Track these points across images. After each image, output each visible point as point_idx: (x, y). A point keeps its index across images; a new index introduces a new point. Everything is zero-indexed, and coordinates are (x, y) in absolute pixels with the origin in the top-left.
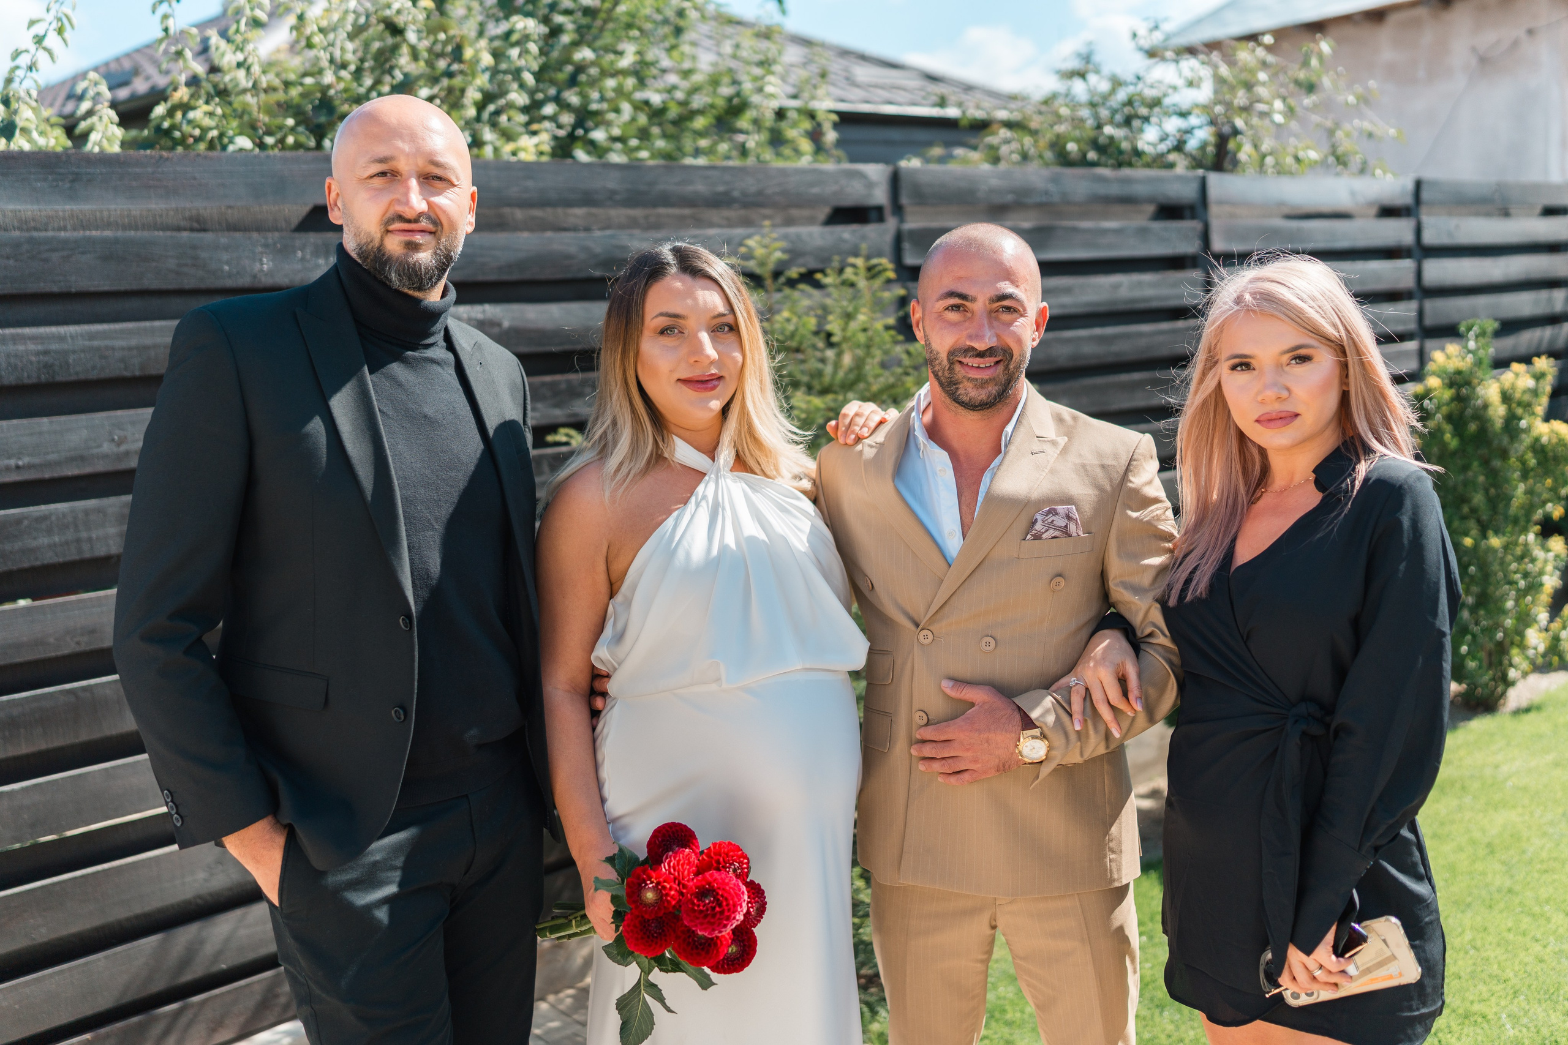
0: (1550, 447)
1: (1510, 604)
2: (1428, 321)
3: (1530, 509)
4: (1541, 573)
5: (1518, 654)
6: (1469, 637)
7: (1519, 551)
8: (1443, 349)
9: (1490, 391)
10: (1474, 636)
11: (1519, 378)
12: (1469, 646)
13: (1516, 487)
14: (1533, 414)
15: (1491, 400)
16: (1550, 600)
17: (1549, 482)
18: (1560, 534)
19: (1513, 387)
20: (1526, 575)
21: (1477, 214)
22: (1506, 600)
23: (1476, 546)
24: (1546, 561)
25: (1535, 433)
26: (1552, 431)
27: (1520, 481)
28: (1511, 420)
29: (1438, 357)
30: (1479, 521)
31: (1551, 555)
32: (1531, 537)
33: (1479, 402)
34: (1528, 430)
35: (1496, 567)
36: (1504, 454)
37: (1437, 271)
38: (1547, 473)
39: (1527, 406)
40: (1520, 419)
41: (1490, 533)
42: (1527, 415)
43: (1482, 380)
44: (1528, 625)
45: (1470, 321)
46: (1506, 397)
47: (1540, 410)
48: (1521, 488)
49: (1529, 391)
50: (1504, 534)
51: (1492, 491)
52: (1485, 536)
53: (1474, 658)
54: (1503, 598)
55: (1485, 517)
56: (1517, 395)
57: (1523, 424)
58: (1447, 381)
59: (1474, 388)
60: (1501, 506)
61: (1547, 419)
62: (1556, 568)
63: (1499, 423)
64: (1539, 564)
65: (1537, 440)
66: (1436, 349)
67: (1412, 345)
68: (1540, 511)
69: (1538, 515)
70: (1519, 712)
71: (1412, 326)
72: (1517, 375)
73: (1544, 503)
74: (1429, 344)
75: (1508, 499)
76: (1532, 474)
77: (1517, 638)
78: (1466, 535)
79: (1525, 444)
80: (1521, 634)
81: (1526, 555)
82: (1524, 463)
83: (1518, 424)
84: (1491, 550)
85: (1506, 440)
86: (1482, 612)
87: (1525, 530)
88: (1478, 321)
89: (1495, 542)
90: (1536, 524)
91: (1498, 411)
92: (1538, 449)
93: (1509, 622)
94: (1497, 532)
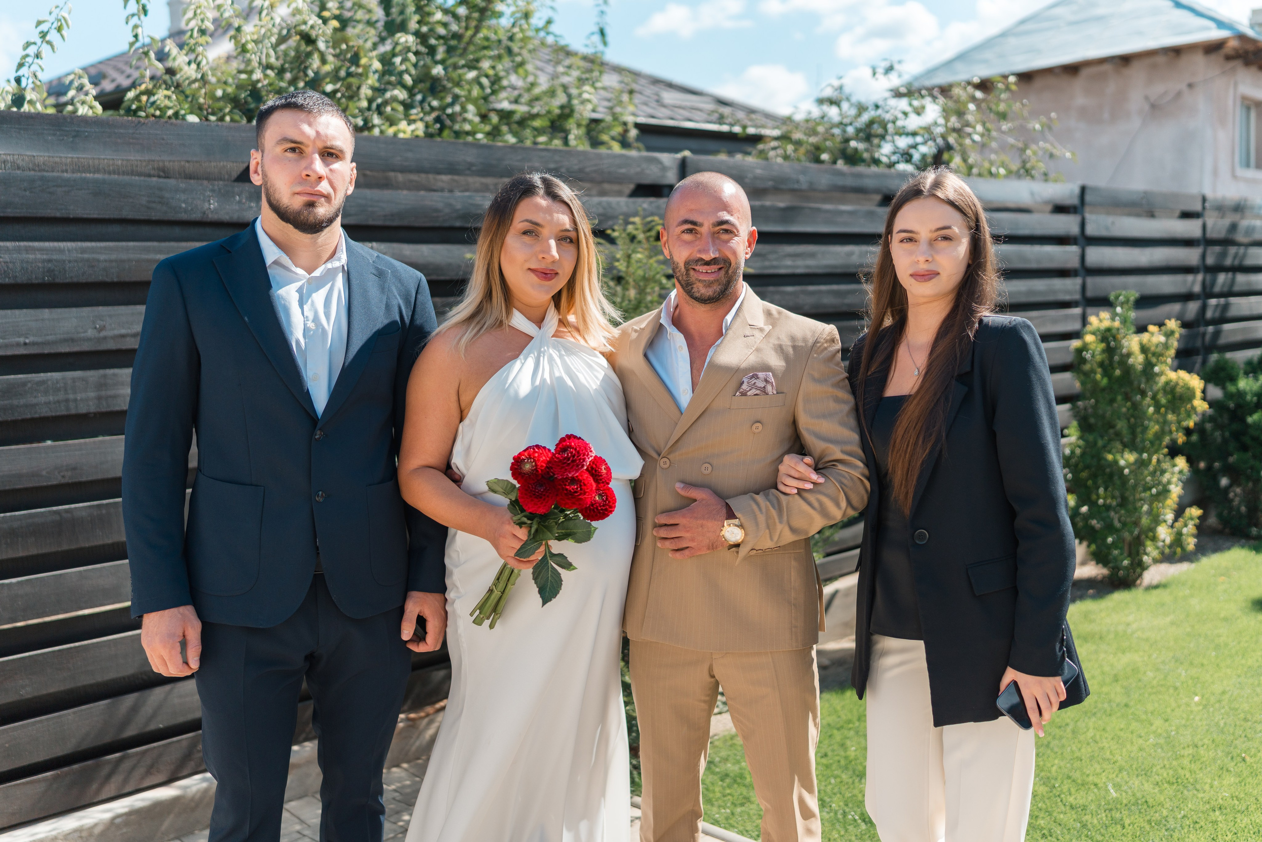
0: (1177, 389)
1: (1145, 507)
2: (1090, 293)
3: (1161, 436)
4: (1169, 483)
5: (1151, 545)
6: (1113, 532)
8: (1097, 314)
9: (1132, 343)
10: (1117, 531)
11: (1155, 337)
12: (1114, 538)
14: (1164, 363)
15: (1133, 349)
16: (1176, 505)
17: (1175, 415)
18: (1183, 455)
19: (1150, 342)
20: (1157, 485)
21: (1128, 214)
22: (1142, 504)
23: (1116, 461)
24: (1172, 474)
25: (1166, 378)
26: (1179, 378)
28: (1148, 366)
29: (1093, 319)
31: (1176, 470)
32: (1162, 456)
33: (1124, 351)
34: (1160, 375)
36: (1142, 392)
37: (1097, 255)
38: (1174, 409)
39: (1158, 355)
40: (1154, 366)
42: (1159, 364)
43: (1126, 336)
44: (1159, 524)
45: (1118, 292)
46: (1144, 349)
47: (1169, 361)
49: (1160, 345)
50: (1139, 452)
51: (1133, 420)
52: (1122, 453)
53: (1117, 548)
54: (1140, 502)
55: (1126, 439)
56: (1153, 348)
57: (1157, 370)
58: (1099, 337)
59: (1120, 341)
60: (1139, 433)
61: (1174, 368)
62: (1180, 480)
63: (1138, 369)
64: (1167, 476)
65: (1167, 383)
66: (1092, 314)
67: (1077, 311)
68: (1168, 438)
69: (1167, 440)
70: (1151, 588)
71: (1077, 297)
72: (1152, 334)
73: (1171, 432)
74: (1089, 310)
75: (1145, 429)
76: (1163, 409)
77: (1150, 533)
79: (1158, 386)
80: (1153, 530)
81: (1158, 470)
82: (1156, 400)
83: (1153, 370)
85: (1144, 381)
86: (1123, 512)
87: (1157, 451)
88: (1124, 292)
90: (1165, 447)
91: (1137, 360)
92: (1169, 389)
93: (1145, 521)
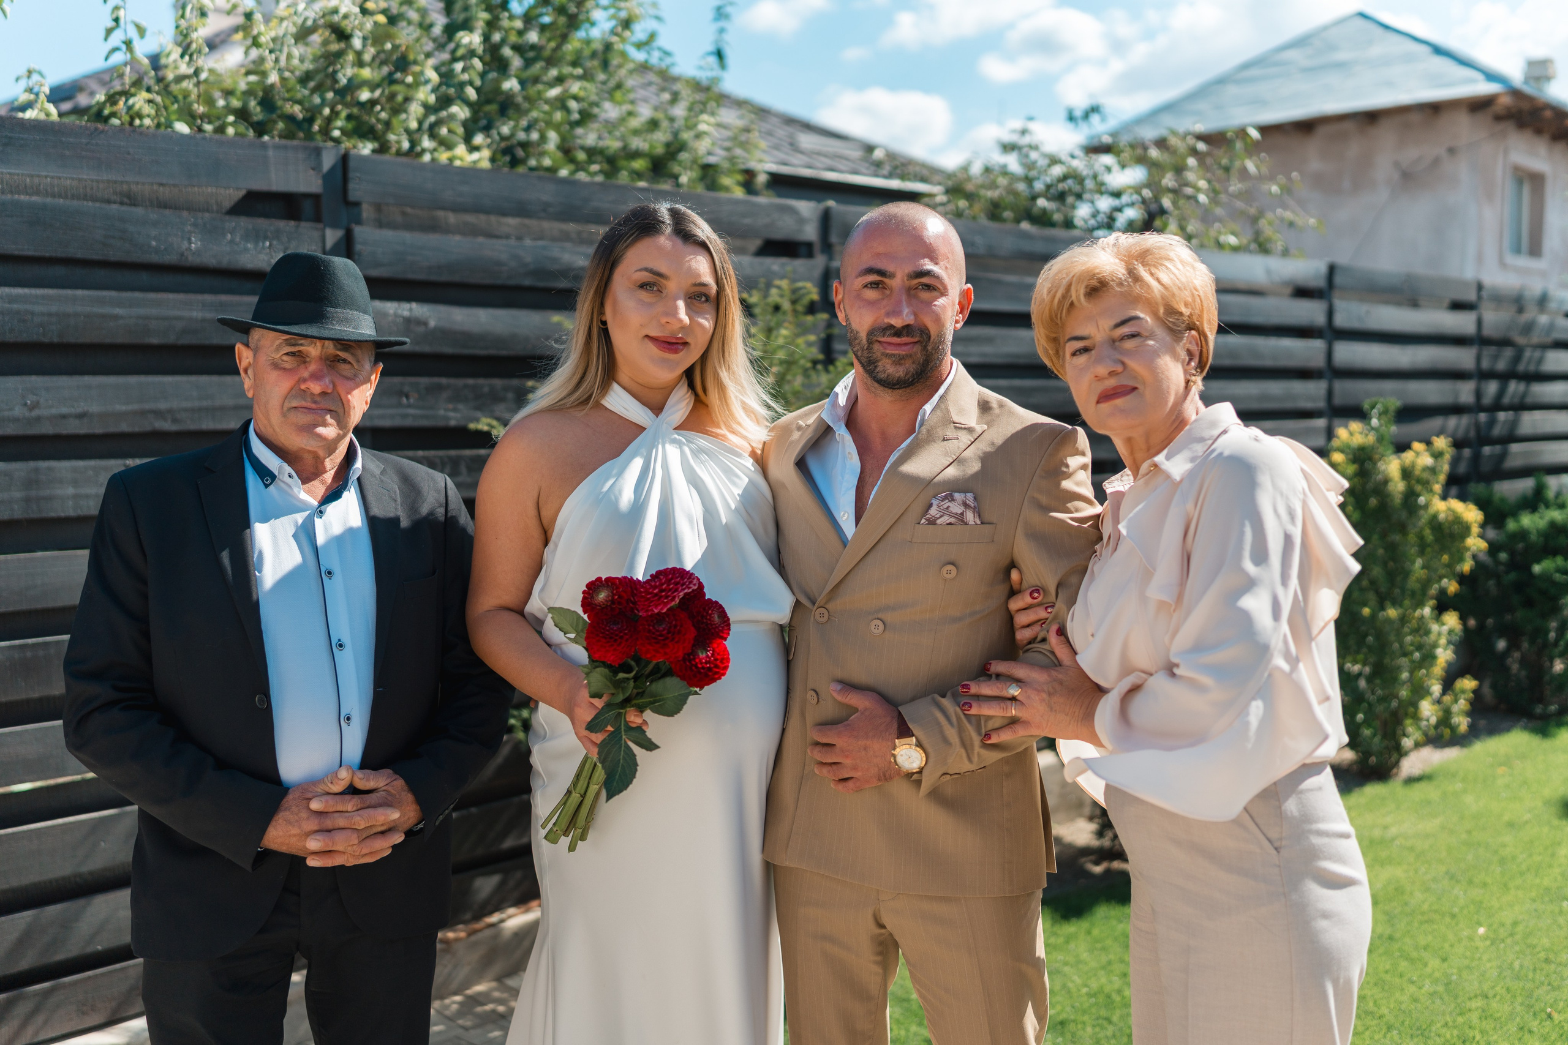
0: (1446, 524)
1: (1405, 675)
2: (1338, 401)
3: (1426, 584)
4: (1435, 645)
5: (1412, 725)
6: (1365, 705)
7: (1414, 624)
8: (1346, 427)
9: (1392, 466)
10: (1370, 705)
11: (1420, 457)
12: (1365, 714)
13: (1413, 562)
14: (1431, 491)
15: (1391, 475)
16: (1444, 673)
17: (1445, 558)
18: (1455, 610)
19: (1413, 465)
20: (1419, 647)
21: (1387, 302)
22: (1401, 672)
23: (1373, 616)
24: (1439, 634)
25: (1432, 510)
26: (1449, 509)
27: (1418, 556)
28: (1410, 495)
29: (1342, 433)
30: (1377, 592)
31: (1445, 628)
32: (1427, 611)
33: (1380, 477)
34: (1426, 506)
35: (1392, 637)
36: (1403, 528)
37: (1348, 353)
38: (1443, 549)
39: (1426, 484)
40: (1418, 495)
41: (1388, 603)
42: (1424, 492)
43: (1383, 456)
44: (1422, 698)
45: (1374, 399)
46: (1407, 473)
47: (1438, 488)
48: (1419, 562)
49: (1426, 469)
50: (1401, 606)
51: (1391, 564)
52: (1383, 608)
53: (1369, 726)
54: (1399, 669)
55: (1383, 589)
56: (1417, 472)
57: (1422, 500)
58: (1351, 456)
59: (1375, 464)
60: (1399, 579)
61: (1444, 497)
62: (1449, 642)
63: (1398, 500)
64: (1433, 637)
65: (1435, 517)
66: (1340, 426)
67: (1321, 423)
68: (1436, 586)
69: (1434, 590)
70: (1411, 780)
71: (1321, 404)
72: (1418, 454)
73: (1441, 578)
74: (1336, 421)
75: (1407, 574)
76: (1429, 549)
77: (1410, 709)
78: (1365, 605)
79: (1423, 520)
80: (1415, 705)
81: (1422, 629)
82: (1421, 538)
83: (1416, 501)
84: (1389, 621)
85: (1404, 515)
86: (1378, 681)
87: (1420, 604)
88: (1382, 400)
89: (1392, 613)
90: (1432, 598)
91: (1398, 486)
92: (1436, 525)
93: (1404, 693)
94: (1395, 603)
